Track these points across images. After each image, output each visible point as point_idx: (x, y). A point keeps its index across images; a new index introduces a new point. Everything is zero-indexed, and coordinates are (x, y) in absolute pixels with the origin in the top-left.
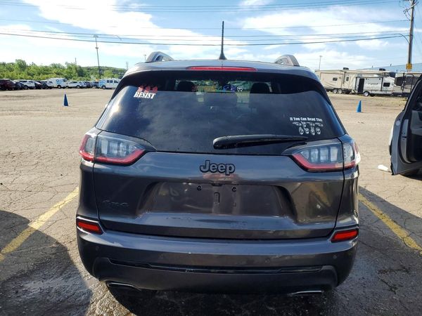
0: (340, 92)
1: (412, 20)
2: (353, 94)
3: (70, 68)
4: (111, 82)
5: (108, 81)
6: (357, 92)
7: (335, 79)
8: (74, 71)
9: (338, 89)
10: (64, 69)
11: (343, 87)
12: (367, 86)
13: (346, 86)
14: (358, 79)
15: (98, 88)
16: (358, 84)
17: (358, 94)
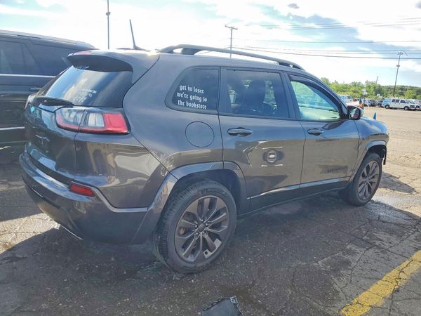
3: (369, 87)
4: (398, 101)
5: (393, 101)
8: (372, 89)
10: (362, 87)
15: (382, 107)
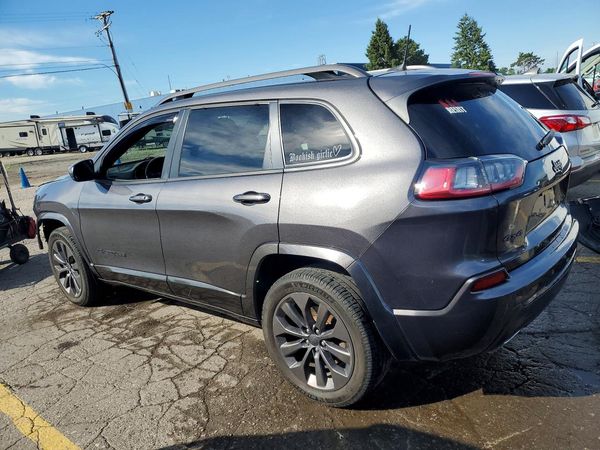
0: (40, 152)
1: (112, 46)
2: (64, 152)
6: (68, 148)
7: (24, 135)
9: (33, 149)
11: (41, 145)
12: (80, 138)
13: (46, 142)
14: (64, 130)
16: (65, 136)
17: (70, 151)
